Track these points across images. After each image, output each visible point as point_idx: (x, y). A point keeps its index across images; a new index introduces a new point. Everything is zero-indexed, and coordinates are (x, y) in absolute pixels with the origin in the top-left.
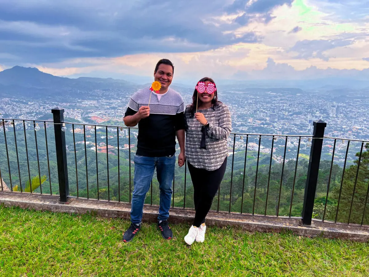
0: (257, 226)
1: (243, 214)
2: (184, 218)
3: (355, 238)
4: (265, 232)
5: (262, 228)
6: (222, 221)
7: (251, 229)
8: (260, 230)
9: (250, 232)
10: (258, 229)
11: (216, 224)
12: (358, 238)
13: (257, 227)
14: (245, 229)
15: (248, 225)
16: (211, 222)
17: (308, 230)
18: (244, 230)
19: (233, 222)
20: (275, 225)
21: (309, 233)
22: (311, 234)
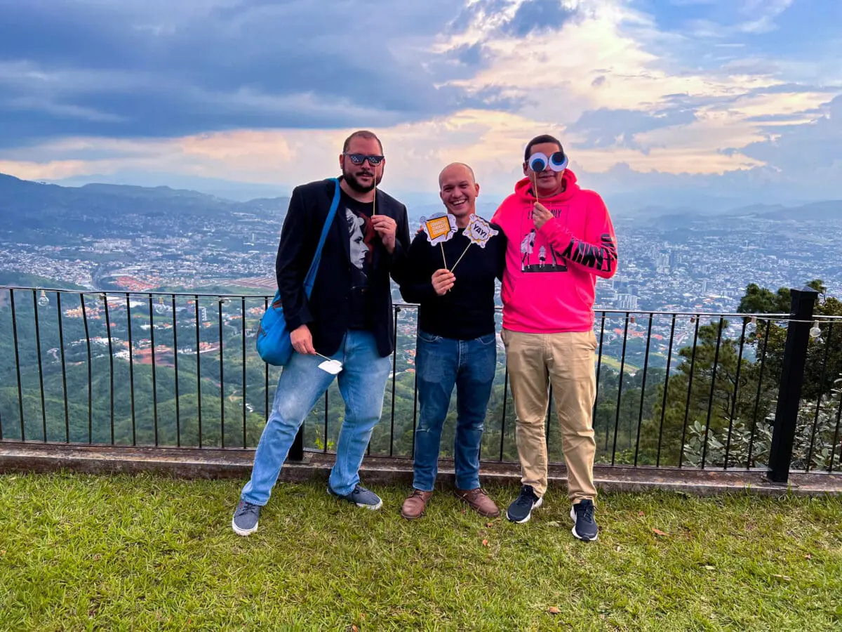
0: (200, 467)
1: (181, 447)
2: (60, 462)
3: (373, 479)
4: (216, 478)
5: (210, 472)
6: (134, 462)
7: (190, 474)
8: (207, 475)
9: (187, 479)
10: (203, 473)
11: (123, 468)
12: (378, 479)
13: (202, 469)
14: (180, 475)
15: (184, 467)
16: (115, 466)
17: (292, 469)
18: (177, 476)
19: (155, 463)
20: (234, 464)
21: (294, 475)
22: (297, 476)
